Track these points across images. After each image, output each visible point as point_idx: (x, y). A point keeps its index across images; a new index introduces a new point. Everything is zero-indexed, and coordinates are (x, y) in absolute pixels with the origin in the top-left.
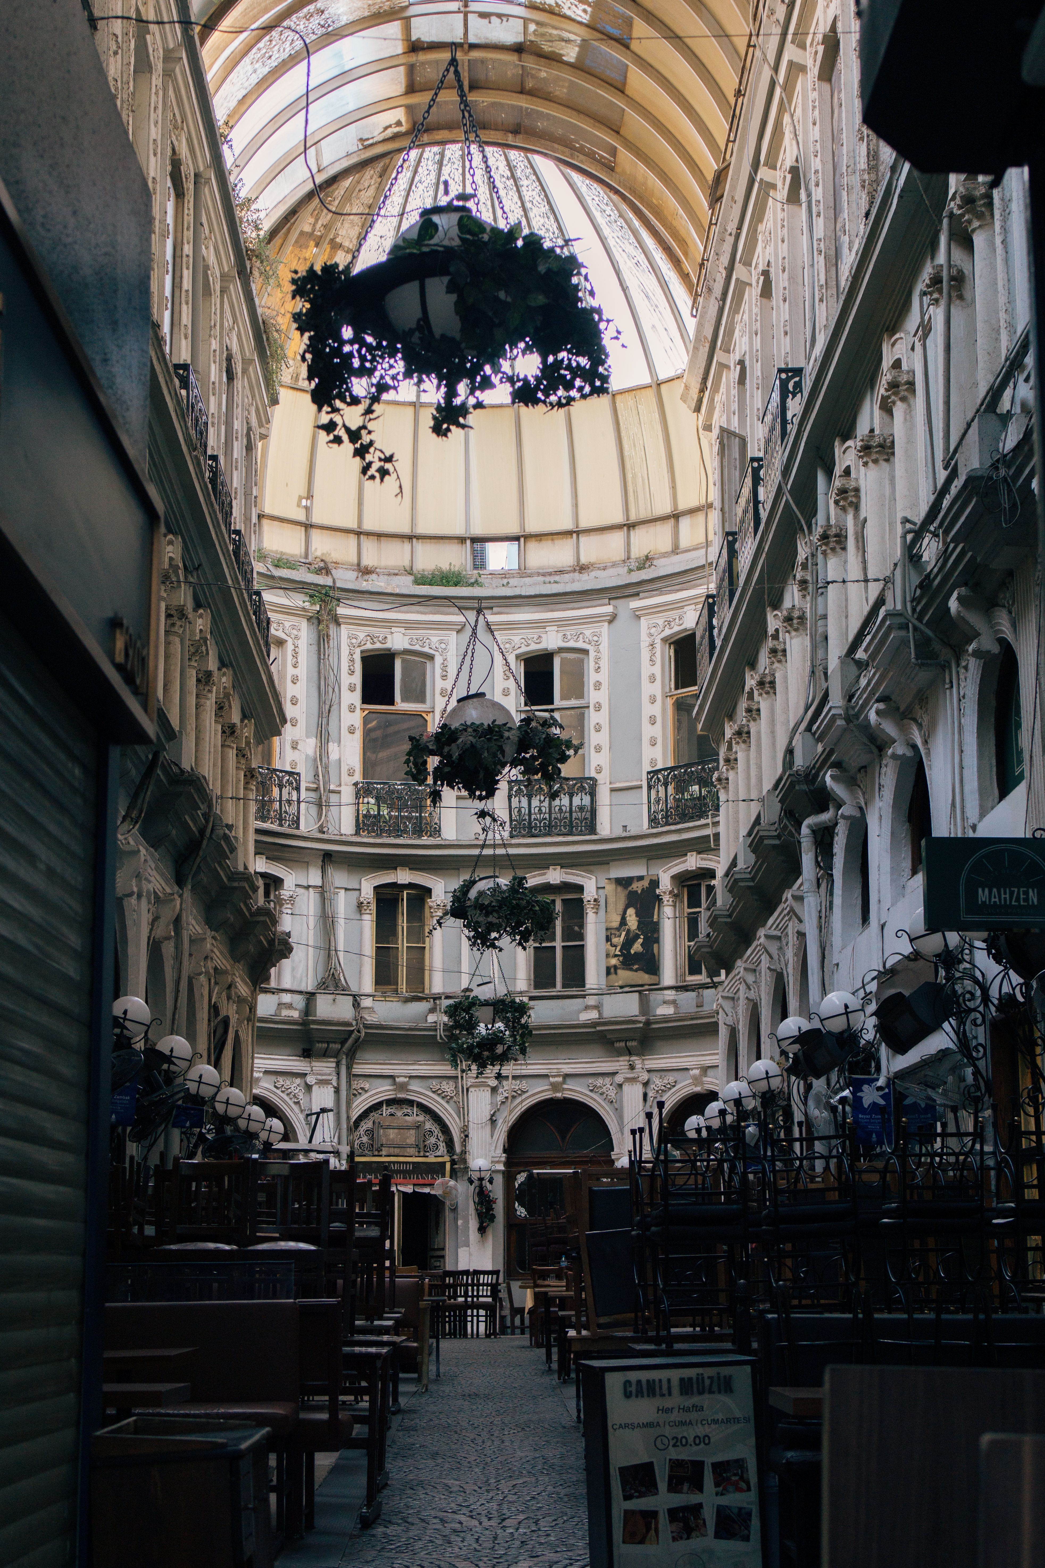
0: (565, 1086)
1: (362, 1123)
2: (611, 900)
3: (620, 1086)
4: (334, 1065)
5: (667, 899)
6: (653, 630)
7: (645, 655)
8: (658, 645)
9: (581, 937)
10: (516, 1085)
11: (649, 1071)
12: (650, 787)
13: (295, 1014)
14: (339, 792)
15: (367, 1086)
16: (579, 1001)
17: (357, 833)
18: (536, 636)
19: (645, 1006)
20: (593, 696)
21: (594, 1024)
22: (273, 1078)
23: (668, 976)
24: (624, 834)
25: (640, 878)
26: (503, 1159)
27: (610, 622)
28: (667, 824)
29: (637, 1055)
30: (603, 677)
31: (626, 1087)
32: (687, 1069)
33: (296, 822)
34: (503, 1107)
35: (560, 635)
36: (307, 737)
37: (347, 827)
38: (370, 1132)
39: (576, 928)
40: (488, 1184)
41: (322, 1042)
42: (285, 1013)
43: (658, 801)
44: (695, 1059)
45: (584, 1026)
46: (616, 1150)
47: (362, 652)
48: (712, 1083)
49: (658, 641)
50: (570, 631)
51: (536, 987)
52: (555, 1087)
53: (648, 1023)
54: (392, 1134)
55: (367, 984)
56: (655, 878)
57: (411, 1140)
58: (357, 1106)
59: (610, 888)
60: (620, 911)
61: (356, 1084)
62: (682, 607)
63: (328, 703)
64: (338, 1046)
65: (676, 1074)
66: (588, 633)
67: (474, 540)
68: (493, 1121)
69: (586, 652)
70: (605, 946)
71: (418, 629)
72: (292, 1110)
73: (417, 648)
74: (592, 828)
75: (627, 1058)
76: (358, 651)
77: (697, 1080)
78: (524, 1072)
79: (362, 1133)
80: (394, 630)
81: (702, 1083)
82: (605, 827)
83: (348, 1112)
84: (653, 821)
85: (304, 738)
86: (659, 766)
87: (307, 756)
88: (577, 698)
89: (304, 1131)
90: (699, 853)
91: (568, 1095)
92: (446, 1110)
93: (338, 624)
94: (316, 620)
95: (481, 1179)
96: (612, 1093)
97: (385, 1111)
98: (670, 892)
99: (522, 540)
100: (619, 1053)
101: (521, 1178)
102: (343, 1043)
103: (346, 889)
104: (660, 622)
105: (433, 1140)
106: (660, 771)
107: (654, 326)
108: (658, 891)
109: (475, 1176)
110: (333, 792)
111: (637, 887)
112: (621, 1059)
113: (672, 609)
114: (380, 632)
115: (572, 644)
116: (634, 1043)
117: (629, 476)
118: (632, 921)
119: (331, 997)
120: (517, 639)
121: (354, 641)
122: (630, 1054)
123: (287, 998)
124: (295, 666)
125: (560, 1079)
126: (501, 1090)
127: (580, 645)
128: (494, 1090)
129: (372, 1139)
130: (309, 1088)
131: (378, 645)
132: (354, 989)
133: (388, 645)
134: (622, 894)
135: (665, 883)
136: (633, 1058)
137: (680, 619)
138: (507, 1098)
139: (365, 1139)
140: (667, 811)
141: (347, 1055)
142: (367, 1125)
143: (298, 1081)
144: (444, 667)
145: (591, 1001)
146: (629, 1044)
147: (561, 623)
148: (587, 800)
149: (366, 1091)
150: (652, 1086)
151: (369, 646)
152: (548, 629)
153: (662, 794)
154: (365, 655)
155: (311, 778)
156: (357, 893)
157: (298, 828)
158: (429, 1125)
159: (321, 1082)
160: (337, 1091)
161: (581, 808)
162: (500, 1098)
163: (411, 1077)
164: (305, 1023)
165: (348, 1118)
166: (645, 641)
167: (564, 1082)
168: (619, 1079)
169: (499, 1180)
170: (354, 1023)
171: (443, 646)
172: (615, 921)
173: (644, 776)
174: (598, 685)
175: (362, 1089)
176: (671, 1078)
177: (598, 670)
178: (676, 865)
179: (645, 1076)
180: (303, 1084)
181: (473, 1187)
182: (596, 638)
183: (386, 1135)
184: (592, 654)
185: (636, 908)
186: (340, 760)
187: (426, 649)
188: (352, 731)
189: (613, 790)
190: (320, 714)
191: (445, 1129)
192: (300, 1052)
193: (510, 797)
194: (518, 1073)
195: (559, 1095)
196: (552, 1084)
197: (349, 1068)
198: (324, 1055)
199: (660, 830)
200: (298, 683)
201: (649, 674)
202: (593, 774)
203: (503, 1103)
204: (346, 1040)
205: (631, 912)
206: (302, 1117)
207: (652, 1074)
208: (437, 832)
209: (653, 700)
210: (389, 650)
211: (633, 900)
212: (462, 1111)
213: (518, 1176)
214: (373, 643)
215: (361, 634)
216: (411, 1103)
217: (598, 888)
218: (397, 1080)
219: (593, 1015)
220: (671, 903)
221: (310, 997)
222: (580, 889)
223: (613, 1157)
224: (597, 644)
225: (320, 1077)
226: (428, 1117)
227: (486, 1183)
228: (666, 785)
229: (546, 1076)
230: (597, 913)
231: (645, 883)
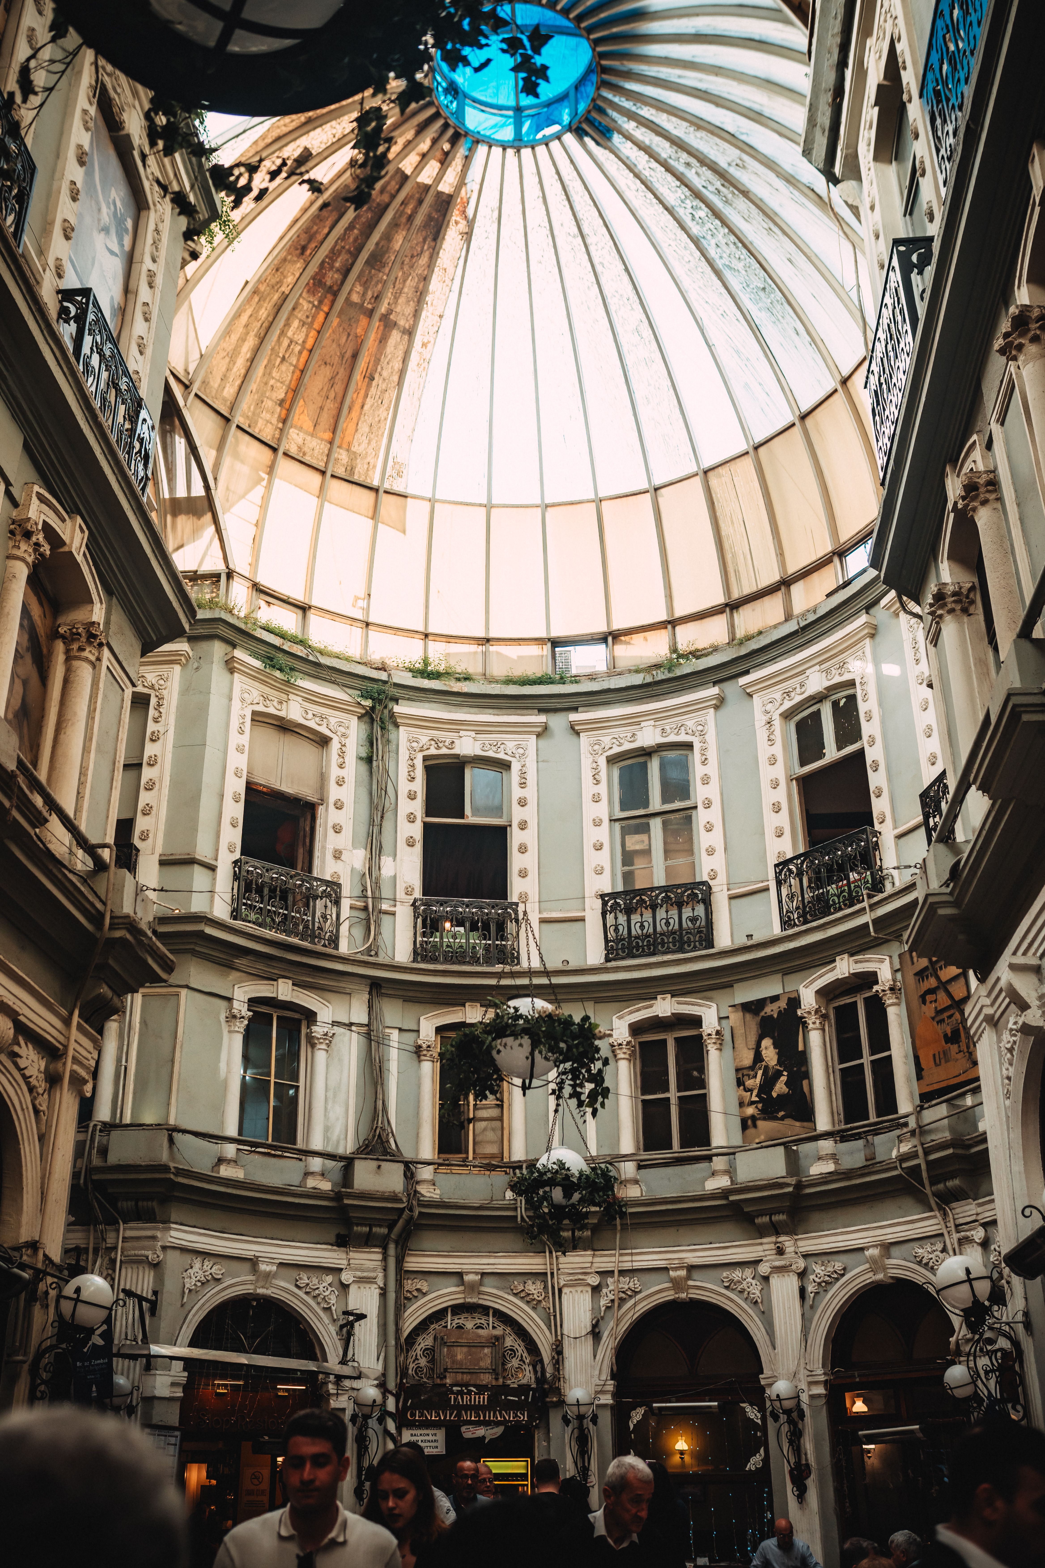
0: (691, 1283)
1: (420, 1339)
2: (739, 1031)
3: (766, 1279)
4: (379, 1257)
5: (812, 1021)
6: (769, 707)
7: (762, 735)
8: (777, 722)
9: (702, 1083)
10: (626, 1283)
11: (806, 1256)
12: (779, 883)
13: (326, 1186)
14: (393, 914)
15: (425, 1287)
16: (703, 1165)
17: (415, 960)
18: (629, 735)
19: (793, 1162)
20: (700, 792)
21: (725, 1193)
22: (294, 1273)
23: (823, 1122)
24: (750, 943)
25: (775, 999)
26: (610, 1388)
27: (717, 707)
28: (806, 922)
29: (787, 1233)
30: (712, 769)
31: (775, 1281)
32: (861, 1249)
33: (334, 941)
34: (609, 1314)
35: (658, 730)
36: (354, 846)
37: (402, 953)
38: (429, 1352)
39: (695, 1073)
40: (591, 1425)
41: (362, 1225)
42: (311, 1183)
43: (791, 897)
44: (871, 1233)
45: (713, 1196)
46: (767, 1372)
47: (425, 759)
48: (899, 1267)
49: (776, 717)
50: (669, 725)
51: (647, 1148)
52: (677, 1284)
53: (799, 1186)
54: (460, 1354)
55: (427, 1149)
56: (793, 996)
57: (486, 1363)
58: (412, 1314)
59: (736, 1018)
60: (752, 1043)
61: (409, 1285)
62: (803, 672)
63: (380, 808)
64: (384, 1231)
65: (844, 1258)
66: (690, 724)
67: (555, 643)
68: (595, 1333)
69: (689, 746)
70: (735, 1093)
71: (490, 732)
72: (320, 1319)
73: (491, 754)
74: (709, 943)
75: (773, 1239)
76: (419, 758)
77: (876, 1265)
78: (637, 1265)
79: (419, 1352)
80: (462, 733)
81: (884, 1269)
82: (723, 939)
83: (397, 1324)
84: (786, 923)
85: (350, 847)
86: (789, 855)
87: (353, 870)
88: (681, 800)
89: (336, 1349)
90: (852, 955)
91: (695, 1294)
92: (532, 1319)
93: (397, 726)
94: (368, 716)
95: (581, 1417)
96: (755, 1290)
97: (451, 1321)
98: (817, 1012)
99: (610, 639)
100: (762, 1232)
101: (637, 1415)
102: (391, 1227)
103: (400, 1030)
104: (778, 696)
105: (515, 1362)
106: (791, 860)
107: (746, 384)
108: (799, 1012)
109: (571, 1413)
110: (386, 913)
111: (771, 1010)
112: (765, 1240)
113: (792, 677)
114: (447, 737)
115: (673, 738)
116: (782, 1217)
117: (729, 557)
118: (770, 1054)
119: (374, 1164)
120: (606, 740)
121: (415, 744)
122: (778, 1233)
123: (316, 1164)
124: (341, 766)
125: (683, 1273)
126: (604, 1291)
127: (683, 738)
128: (596, 1290)
129: (432, 1361)
130: (345, 1287)
131: (444, 751)
132: (408, 1154)
133: (456, 751)
134: (753, 1023)
135: (808, 999)
136: (781, 1239)
137: (802, 686)
138: (613, 1301)
139: (423, 1362)
140: (804, 907)
141: (397, 1243)
142: (425, 1341)
143: (329, 1279)
144: (523, 774)
145: (719, 1163)
146: (775, 1218)
147: (658, 716)
148: (700, 910)
149: (425, 1294)
150: (812, 1277)
151: (433, 751)
152: (643, 724)
153: (796, 888)
154: (428, 763)
155: (357, 892)
156: (414, 1035)
157: (336, 947)
158: (510, 1341)
159: (361, 1280)
160: (383, 1294)
161: (693, 920)
162: (603, 1302)
163: (483, 1274)
164: (337, 1196)
165: (398, 1330)
166: (760, 719)
167: (689, 1277)
168: (764, 1269)
169: (606, 1418)
170: (405, 1200)
171: (521, 751)
172: (747, 1058)
173: (771, 874)
174: (706, 780)
175: (418, 1290)
176: (838, 1265)
177: (704, 762)
178: (821, 976)
179: (801, 1264)
180: (336, 1282)
181: (569, 1430)
182: (700, 728)
183: (453, 1356)
184: (697, 746)
185: (772, 1038)
186: (395, 876)
187: (501, 756)
188: (410, 843)
189: (732, 898)
190: (372, 822)
191: (532, 1347)
192: (333, 1239)
193: (604, 914)
194: (627, 1266)
195: (683, 1295)
196: (672, 1280)
197: (400, 1261)
198: (366, 1242)
199: (796, 929)
200: (345, 786)
201: (769, 755)
202: (705, 878)
203: (608, 1308)
204: (395, 1222)
205: (767, 1043)
206: (333, 1329)
207: (811, 1260)
208: (515, 959)
209: (775, 785)
210: (457, 756)
211: (767, 1028)
212: (554, 1319)
213: (633, 1413)
214: (438, 748)
215: (424, 737)
216: (485, 1310)
217: (720, 1019)
218: (467, 1278)
219: (723, 1182)
220: (818, 1025)
221: (348, 1163)
222: (697, 1021)
223: (763, 1382)
224: (702, 734)
225: (359, 1274)
226: (508, 1330)
227: (587, 1423)
228: (800, 874)
229: (666, 1269)
230: (720, 1050)
231: (782, 1004)
